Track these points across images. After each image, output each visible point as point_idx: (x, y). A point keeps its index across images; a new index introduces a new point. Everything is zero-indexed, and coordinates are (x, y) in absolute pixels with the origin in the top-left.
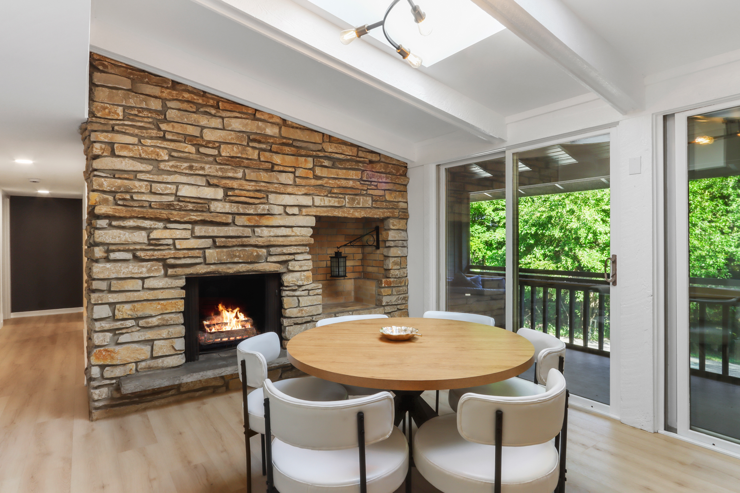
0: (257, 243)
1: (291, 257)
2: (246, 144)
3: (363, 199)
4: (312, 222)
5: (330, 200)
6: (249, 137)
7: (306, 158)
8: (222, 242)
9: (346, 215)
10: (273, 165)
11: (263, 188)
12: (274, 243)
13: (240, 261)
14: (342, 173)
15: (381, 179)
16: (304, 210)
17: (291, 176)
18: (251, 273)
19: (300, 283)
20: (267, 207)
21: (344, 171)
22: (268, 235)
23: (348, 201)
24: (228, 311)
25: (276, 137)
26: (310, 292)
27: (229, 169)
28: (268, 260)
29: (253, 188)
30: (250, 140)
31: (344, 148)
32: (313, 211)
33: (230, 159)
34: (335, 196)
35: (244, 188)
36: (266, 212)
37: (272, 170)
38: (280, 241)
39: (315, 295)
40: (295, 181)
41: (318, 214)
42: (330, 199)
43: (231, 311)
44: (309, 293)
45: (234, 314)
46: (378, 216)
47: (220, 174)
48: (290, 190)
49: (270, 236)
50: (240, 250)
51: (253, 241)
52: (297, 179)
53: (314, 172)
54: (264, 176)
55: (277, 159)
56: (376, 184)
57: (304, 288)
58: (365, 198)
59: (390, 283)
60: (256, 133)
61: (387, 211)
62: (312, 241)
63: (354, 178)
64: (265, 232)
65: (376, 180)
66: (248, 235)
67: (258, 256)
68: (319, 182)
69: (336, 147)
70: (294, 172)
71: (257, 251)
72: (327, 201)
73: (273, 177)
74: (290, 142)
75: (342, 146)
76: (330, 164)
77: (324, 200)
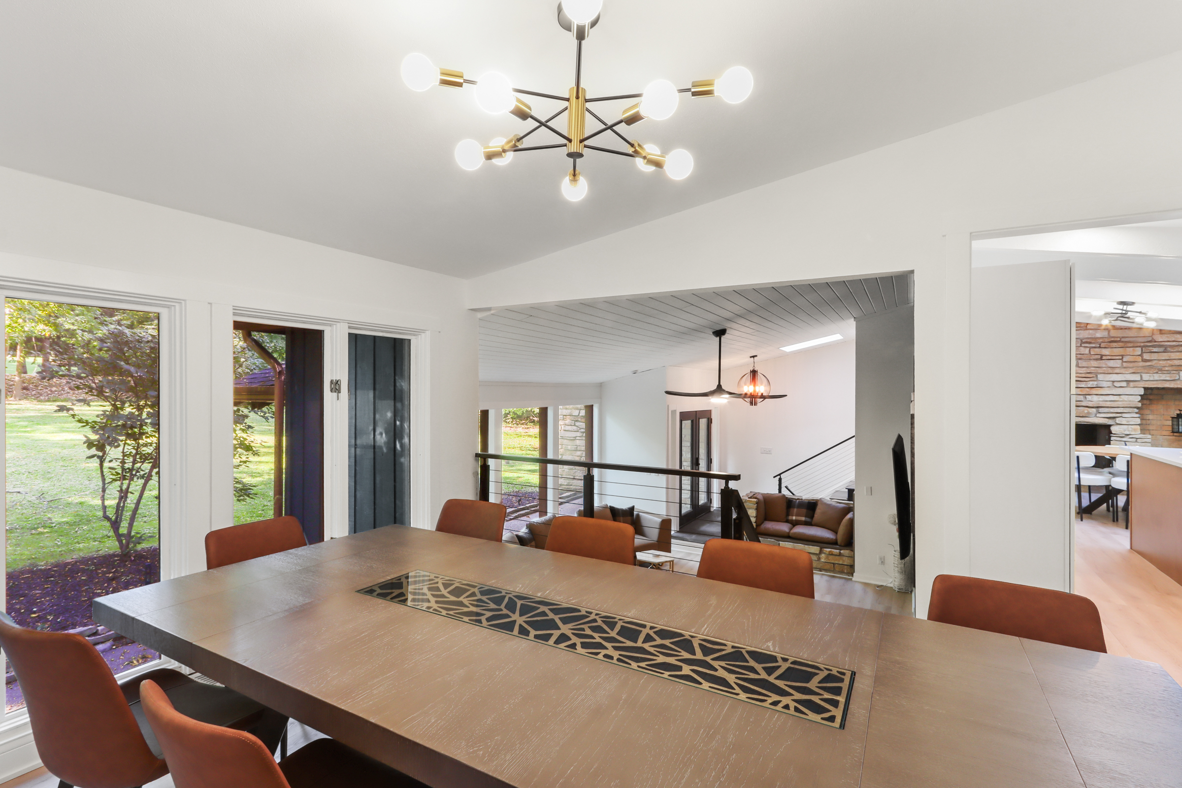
0: (1087, 405)
1: (1120, 415)
2: (1079, 345)
4: (1142, 392)
6: (1081, 340)
7: (1134, 348)
10: (1102, 356)
11: (1093, 371)
12: (1103, 405)
14: (1174, 356)
16: (1132, 384)
17: (1120, 361)
18: (1084, 423)
19: (1128, 433)
20: (1096, 383)
21: (1178, 353)
22: (1098, 400)
25: (1105, 338)
26: (1138, 440)
28: (1097, 416)
29: (1085, 372)
30: (1082, 343)
32: (1142, 384)
34: (1169, 372)
36: (1095, 386)
37: (1101, 359)
38: (1108, 404)
39: (1143, 443)
40: (1122, 365)
41: (1146, 386)
42: (1161, 375)
44: (1136, 440)
48: (1117, 371)
49: (1100, 401)
51: (1083, 404)
52: (1124, 364)
53: (1142, 357)
54: (1094, 363)
55: (1105, 352)
57: (1131, 436)
62: (1140, 405)
64: (1095, 398)
66: (1079, 400)
67: (1089, 413)
68: (1149, 364)
69: (1167, 337)
70: (1122, 359)
71: (1087, 410)
72: (1156, 377)
73: (1102, 363)
74: (1119, 339)
75: (1175, 335)
76: (1161, 349)
77: (1154, 376)
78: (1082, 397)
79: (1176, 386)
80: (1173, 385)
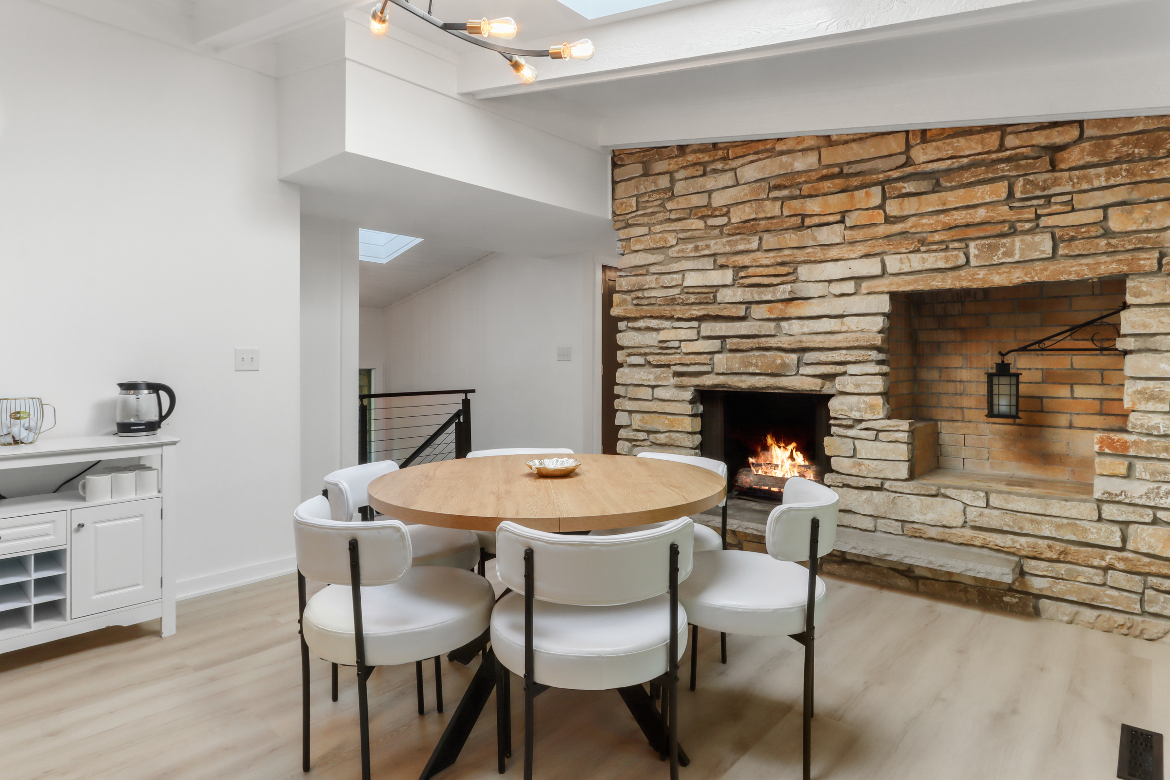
0: (780, 345)
1: (840, 369)
2: (765, 197)
3: (1022, 241)
4: (884, 304)
5: (923, 258)
6: (769, 185)
7: (868, 189)
8: (734, 344)
9: (965, 284)
10: (804, 216)
11: (787, 259)
12: (809, 345)
13: (757, 371)
14: (953, 198)
15: (1090, 181)
16: (865, 286)
17: (839, 228)
18: (777, 391)
19: (856, 415)
20: (795, 287)
21: (961, 192)
22: (800, 331)
23: (977, 252)
24: (780, 447)
25: (812, 170)
26: (881, 434)
27: (739, 240)
28: (800, 372)
29: (772, 261)
30: (771, 189)
31: (961, 142)
32: (886, 284)
33: (740, 225)
34: (940, 247)
35: (758, 264)
36: (793, 296)
37: (802, 227)
38: (820, 341)
39: (891, 442)
40: (844, 236)
41: (894, 289)
42: (926, 256)
43: (784, 447)
44: (877, 435)
45: (788, 453)
46: (1073, 277)
47: (728, 249)
48: (833, 253)
49: (804, 334)
50: (758, 356)
51: (772, 342)
52: (848, 233)
53: (884, 211)
54: (791, 239)
55: (813, 206)
56: (1067, 198)
58: (1028, 238)
59: (1125, 445)
60: (780, 175)
61: (1108, 259)
62: (883, 340)
63: (988, 200)
64: (795, 327)
65: (1068, 188)
66: (767, 333)
67: (784, 365)
68: (898, 228)
69: (938, 148)
70: (842, 221)
71: (781, 358)
72: (916, 262)
73: (806, 237)
74: (836, 170)
75: (955, 140)
76: (924, 185)
77: (909, 260)
78: (772, 325)
79: (958, 285)
80: (950, 281)
